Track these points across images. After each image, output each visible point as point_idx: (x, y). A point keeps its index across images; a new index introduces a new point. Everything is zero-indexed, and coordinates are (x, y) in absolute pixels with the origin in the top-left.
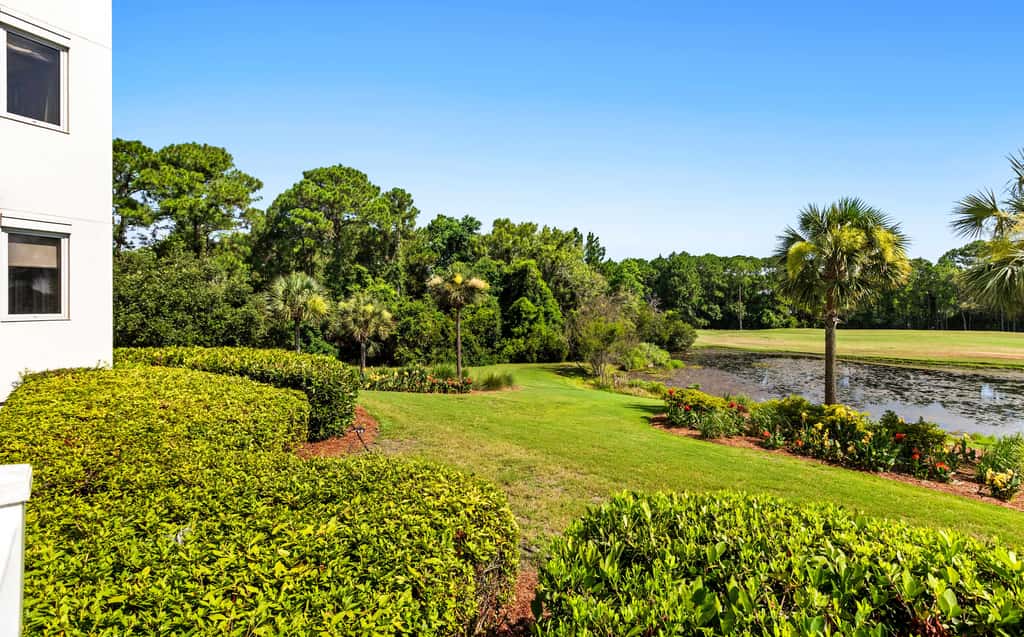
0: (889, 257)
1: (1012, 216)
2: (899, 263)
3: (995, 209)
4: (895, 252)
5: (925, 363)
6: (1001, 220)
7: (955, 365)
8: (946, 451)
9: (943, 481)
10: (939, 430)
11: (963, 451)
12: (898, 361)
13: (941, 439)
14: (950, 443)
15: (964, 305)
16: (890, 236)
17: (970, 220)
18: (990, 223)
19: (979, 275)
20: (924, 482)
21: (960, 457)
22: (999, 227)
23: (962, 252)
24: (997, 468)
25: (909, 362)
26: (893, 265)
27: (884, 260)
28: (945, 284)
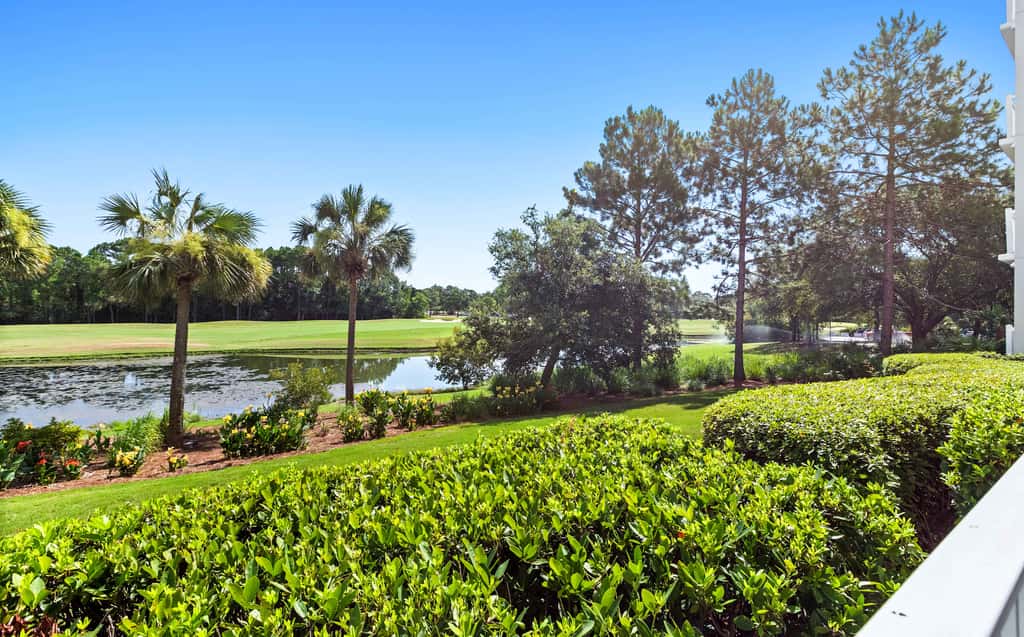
0: (24, 240)
1: (153, 223)
2: (36, 251)
3: (137, 212)
4: (31, 237)
5: (68, 359)
6: (143, 223)
7: (100, 358)
8: (79, 446)
9: (72, 477)
10: (72, 428)
11: (97, 442)
12: (33, 360)
13: (74, 435)
14: (83, 438)
15: (112, 299)
16: (26, 218)
17: (116, 218)
18: (133, 224)
19: (123, 270)
20: (51, 487)
21: (95, 448)
22: (141, 230)
23: (113, 247)
24: (126, 448)
25: (47, 360)
26: (27, 252)
27: (17, 244)
28: (95, 276)
